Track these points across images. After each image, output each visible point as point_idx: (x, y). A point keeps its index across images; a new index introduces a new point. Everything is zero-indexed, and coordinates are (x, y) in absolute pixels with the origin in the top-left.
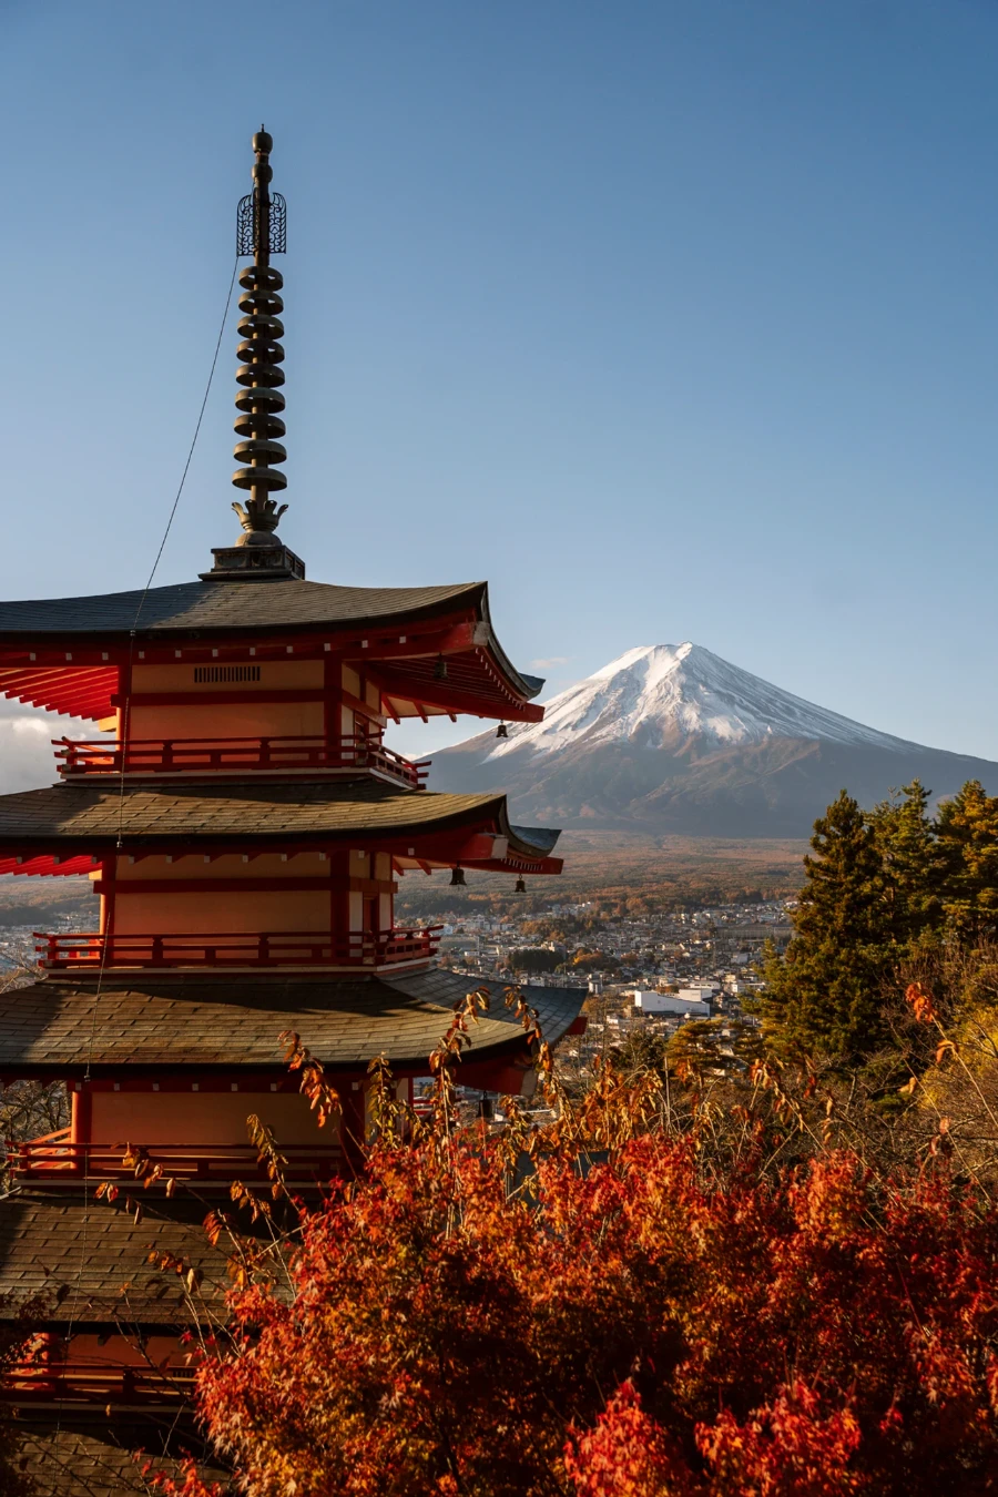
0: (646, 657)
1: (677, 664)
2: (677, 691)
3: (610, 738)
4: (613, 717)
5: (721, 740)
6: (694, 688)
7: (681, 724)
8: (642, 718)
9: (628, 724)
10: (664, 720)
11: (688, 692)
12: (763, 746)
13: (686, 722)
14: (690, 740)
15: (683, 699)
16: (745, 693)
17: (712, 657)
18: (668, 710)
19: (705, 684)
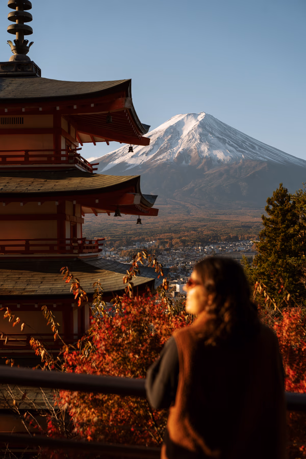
0: (183, 119)
1: (198, 123)
2: (197, 136)
3: (165, 160)
4: (166, 149)
5: (219, 161)
6: (206, 135)
7: (200, 153)
8: (180, 150)
9: (174, 153)
10: (191, 151)
11: (203, 137)
12: (240, 164)
13: (202, 152)
14: (204, 161)
15: (200, 141)
16: (231, 138)
17: (215, 120)
18: (193, 146)
19: (211, 133)
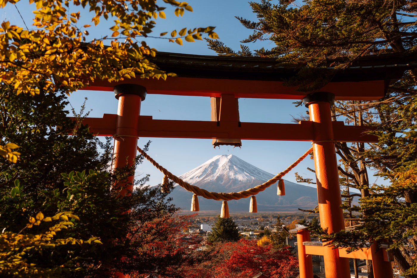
0: (219, 158)
1: (228, 160)
2: (228, 167)
3: (209, 180)
4: (210, 174)
5: (240, 181)
6: (233, 167)
7: (229, 176)
8: (218, 175)
9: (214, 176)
10: (224, 175)
11: (231, 168)
12: (252, 183)
13: (230, 176)
14: (231, 181)
15: (229, 170)
16: (246, 168)
17: (238, 158)
18: (225, 173)
19: (236, 166)
